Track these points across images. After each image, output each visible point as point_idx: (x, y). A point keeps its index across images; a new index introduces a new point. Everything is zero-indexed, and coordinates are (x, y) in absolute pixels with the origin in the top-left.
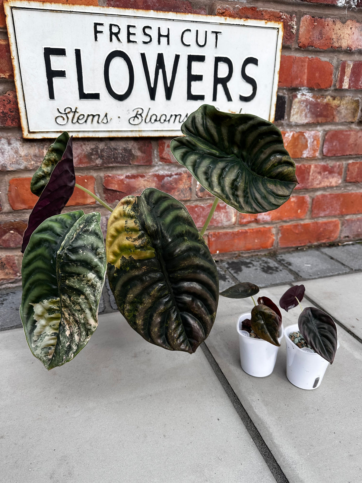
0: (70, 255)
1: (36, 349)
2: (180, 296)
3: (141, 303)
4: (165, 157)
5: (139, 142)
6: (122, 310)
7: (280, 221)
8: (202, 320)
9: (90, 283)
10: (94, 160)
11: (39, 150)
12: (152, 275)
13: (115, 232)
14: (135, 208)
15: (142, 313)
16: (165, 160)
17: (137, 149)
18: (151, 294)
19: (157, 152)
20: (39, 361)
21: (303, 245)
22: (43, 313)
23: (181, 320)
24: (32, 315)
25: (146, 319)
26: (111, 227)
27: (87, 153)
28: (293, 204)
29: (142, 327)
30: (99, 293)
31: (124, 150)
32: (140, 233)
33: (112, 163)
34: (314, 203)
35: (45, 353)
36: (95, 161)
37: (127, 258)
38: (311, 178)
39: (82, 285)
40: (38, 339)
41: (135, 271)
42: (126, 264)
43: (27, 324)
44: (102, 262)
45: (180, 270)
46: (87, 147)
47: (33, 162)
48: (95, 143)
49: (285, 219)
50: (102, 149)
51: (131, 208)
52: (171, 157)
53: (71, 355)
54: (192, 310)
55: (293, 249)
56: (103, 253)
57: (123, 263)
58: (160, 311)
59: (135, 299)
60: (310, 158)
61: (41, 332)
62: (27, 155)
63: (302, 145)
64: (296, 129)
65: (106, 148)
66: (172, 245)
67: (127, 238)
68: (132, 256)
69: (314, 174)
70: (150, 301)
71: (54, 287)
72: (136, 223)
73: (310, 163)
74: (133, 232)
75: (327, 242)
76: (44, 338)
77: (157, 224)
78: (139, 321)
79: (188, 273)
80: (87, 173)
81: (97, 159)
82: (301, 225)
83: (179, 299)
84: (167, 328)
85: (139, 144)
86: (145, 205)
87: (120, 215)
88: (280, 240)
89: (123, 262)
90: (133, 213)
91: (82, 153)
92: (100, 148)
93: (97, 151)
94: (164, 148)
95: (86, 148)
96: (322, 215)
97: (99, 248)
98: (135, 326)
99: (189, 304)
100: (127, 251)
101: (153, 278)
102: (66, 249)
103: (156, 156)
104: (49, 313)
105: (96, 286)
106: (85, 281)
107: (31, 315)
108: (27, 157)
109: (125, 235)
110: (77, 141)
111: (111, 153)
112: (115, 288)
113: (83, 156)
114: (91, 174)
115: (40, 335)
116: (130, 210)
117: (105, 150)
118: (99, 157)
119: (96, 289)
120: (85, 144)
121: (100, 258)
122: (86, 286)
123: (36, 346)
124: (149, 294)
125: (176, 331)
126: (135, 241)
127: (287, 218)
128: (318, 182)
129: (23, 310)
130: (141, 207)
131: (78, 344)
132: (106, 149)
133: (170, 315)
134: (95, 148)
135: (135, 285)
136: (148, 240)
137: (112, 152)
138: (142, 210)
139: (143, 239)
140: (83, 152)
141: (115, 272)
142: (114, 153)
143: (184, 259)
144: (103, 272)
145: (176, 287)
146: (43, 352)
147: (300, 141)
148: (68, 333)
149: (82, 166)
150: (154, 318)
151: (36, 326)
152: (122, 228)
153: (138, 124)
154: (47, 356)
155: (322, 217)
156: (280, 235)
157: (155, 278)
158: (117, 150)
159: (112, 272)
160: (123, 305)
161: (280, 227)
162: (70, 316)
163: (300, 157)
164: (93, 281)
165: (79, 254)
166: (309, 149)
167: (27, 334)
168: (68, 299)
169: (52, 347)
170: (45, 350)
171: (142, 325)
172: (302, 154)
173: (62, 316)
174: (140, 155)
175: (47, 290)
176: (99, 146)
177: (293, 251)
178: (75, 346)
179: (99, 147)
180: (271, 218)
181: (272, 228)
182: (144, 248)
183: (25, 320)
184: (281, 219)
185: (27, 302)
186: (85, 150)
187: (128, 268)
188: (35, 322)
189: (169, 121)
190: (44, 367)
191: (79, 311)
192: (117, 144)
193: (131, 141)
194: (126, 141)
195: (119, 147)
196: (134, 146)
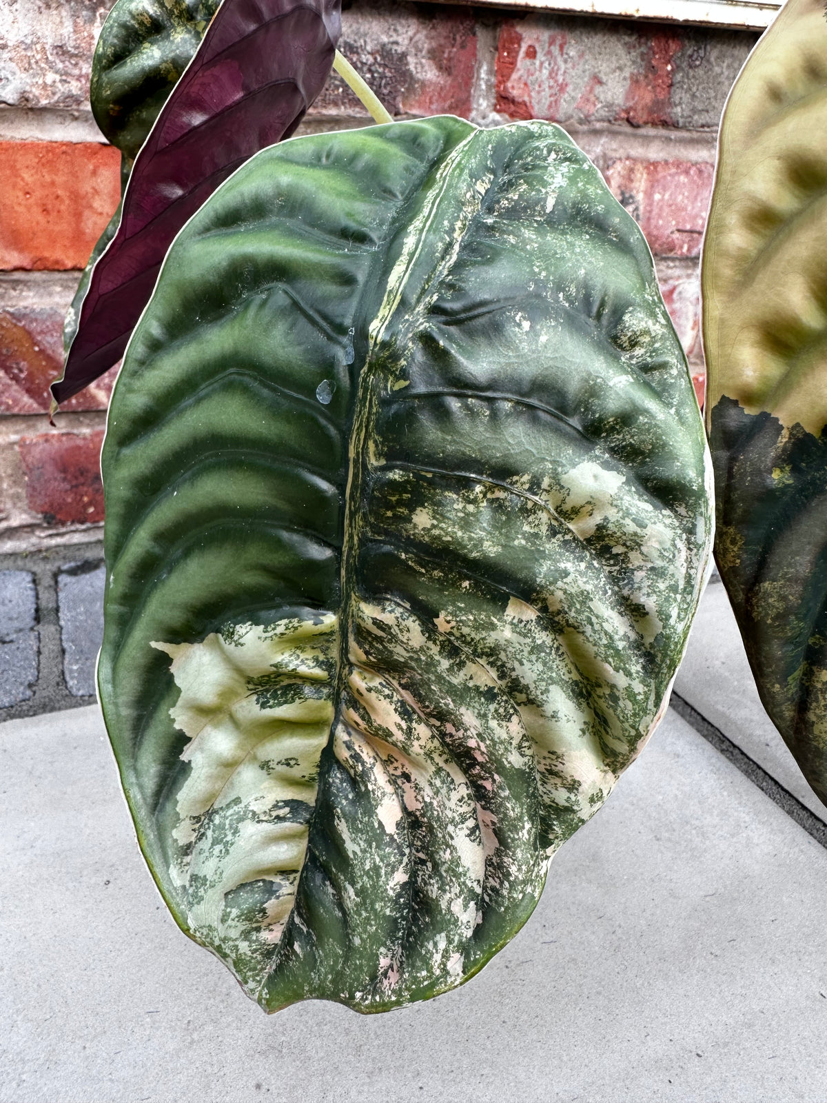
0: (453, 351)
1: (195, 895)
4: (515, 93)
5: (434, 28)
9: (582, 526)
11: (75, 24)
16: (512, 108)
17: (424, 52)
19: (490, 72)
20: (214, 959)
22: (227, 694)
24: (163, 707)
31: (383, 57)
33: (336, 104)
35: (248, 916)
39: (520, 542)
40: (200, 838)
43: (135, 757)
47: (51, 77)
52: (533, 94)
53: (446, 955)
61: (211, 797)
62: (28, 41)
71: (319, 553)
76: (236, 832)
85: (433, 33)
94: (515, 58)
97: (629, 303)
102: (420, 308)
103: (484, 87)
104: (261, 694)
105: (635, 546)
106: (544, 516)
107: (156, 707)
108: (29, 54)
115: (210, 814)
119: (639, 561)
121: (645, 370)
122: (552, 546)
123: (194, 878)
129: (114, 681)
131: (479, 890)
141: (778, 462)
146: (235, 912)
148: (389, 814)
151: (185, 768)
154: (258, 930)
158: (358, 53)
162: (410, 720)
164: (613, 515)
165: (509, 344)
167: (143, 813)
168: (414, 625)
169: (277, 879)
170: (248, 900)
173: (338, 712)
174: (434, 79)
175: (266, 569)
178: (466, 906)
183: (127, 735)
185: (138, 634)
188: (181, 740)
190: (237, 991)
191: (490, 695)
192: (359, 29)
193: (407, 19)
194: (390, 20)
195: (365, 42)
196: (417, 42)
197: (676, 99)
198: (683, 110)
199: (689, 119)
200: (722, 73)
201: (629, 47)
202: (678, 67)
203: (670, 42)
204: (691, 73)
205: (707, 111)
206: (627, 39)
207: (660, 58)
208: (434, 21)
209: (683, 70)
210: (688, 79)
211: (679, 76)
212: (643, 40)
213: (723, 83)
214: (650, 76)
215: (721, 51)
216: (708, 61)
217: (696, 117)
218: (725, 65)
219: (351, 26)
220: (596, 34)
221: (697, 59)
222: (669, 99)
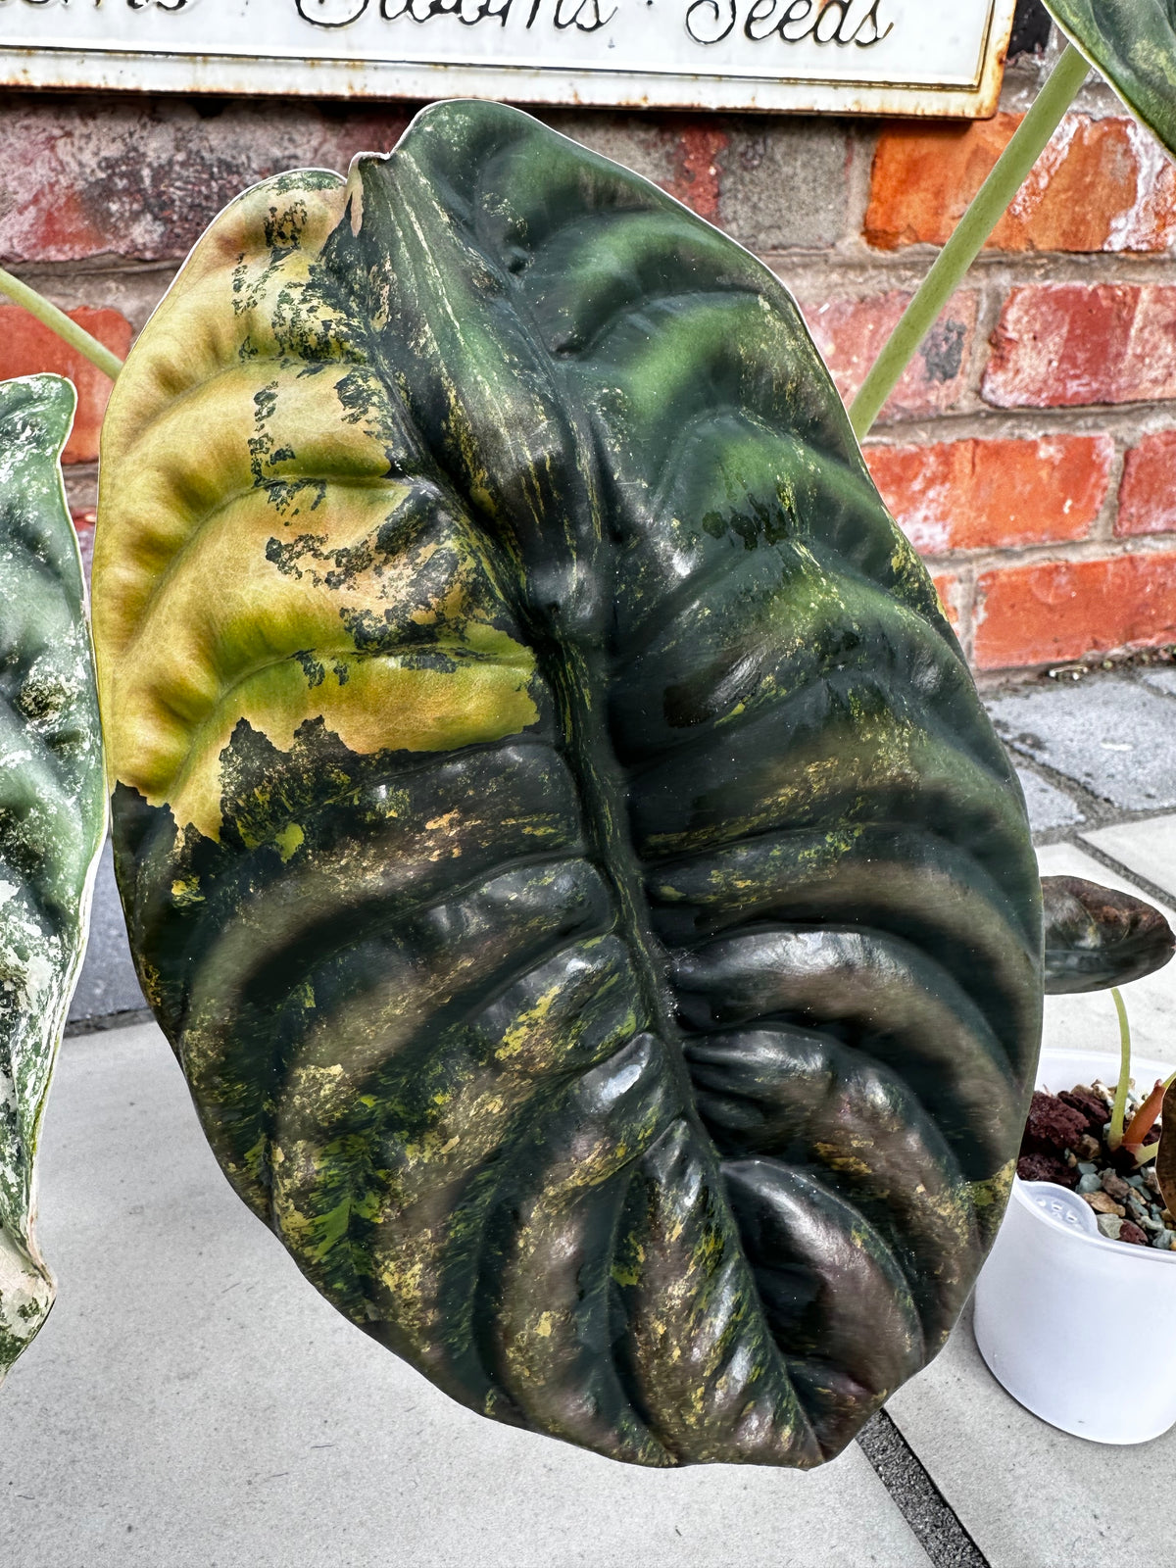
2: (732, 1046)
3: (420, 1125)
5: (348, 134)
6: (258, 1182)
7: (986, 550)
8: (903, 1225)
10: (121, 225)
12: (510, 889)
13: (166, 502)
14: (339, 271)
15: (427, 1211)
18: (501, 1054)
21: (1068, 658)
23: (731, 1229)
25: (459, 1247)
26: (130, 462)
27: (80, 185)
28: (1044, 474)
29: (431, 1317)
30: (37, 1047)
32: (399, 497)
34: (1132, 470)
36: (127, 227)
37: (283, 741)
38: (1132, 349)
41: (362, 854)
42: (274, 801)
44: (64, 775)
45: (757, 836)
46: (81, 149)
48: (121, 128)
49: (1005, 541)
50: (161, 166)
51: (307, 278)
54: (823, 1148)
55: (1025, 676)
56: (80, 698)
57: (245, 788)
58: (574, 1180)
59: (368, 1101)
60: (1139, 252)
63: (1114, 188)
64: (1095, 105)
65: (180, 157)
66: (698, 610)
67: (273, 555)
68: (329, 725)
69: (1146, 334)
70: (495, 1106)
72: (352, 398)
73: (1135, 278)
74: (332, 494)
75: (1165, 645)
77: (556, 412)
78: (402, 1270)
79: (823, 861)
80: (88, 295)
81: (136, 217)
82: (1069, 567)
83: (727, 1068)
84: (630, 1303)
85: (348, 142)
86: (436, 240)
87: (214, 350)
88: (978, 637)
89: (249, 782)
90: (326, 313)
91: (57, 182)
92: (151, 156)
93: (134, 177)
95: (73, 155)
96: (1158, 524)
97: (42, 649)
98: (370, 1307)
99: (804, 1109)
100: (273, 673)
101: (522, 913)
105: (20, 984)
109: (259, 521)
110: (27, 115)
111: (209, 186)
112: (184, 1006)
113: (62, 201)
114: (109, 300)
116: (296, 294)
117: (177, 168)
118: (147, 207)
119: (23, 1007)
120: (69, 134)
121: (53, 742)
124: (481, 1051)
125: (700, 1318)
126: (349, 572)
127: (1017, 538)
128: (1158, 372)
130: (404, 252)
132: (183, 164)
133: (653, 1198)
134: (125, 159)
135: (364, 987)
136: (470, 563)
137: (214, 184)
138: (411, 283)
139: (426, 552)
140: (64, 181)
141: (179, 872)
142: (221, 188)
143: (802, 742)
144: (70, 860)
145: (706, 974)
147: (1106, 167)
149: (62, 257)
150: (526, 1240)
152: (227, 457)
153: (341, 25)
155: (1154, 534)
156: (982, 615)
157: (536, 911)
158: (238, 173)
159: (154, 866)
160: (259, 1148)
161: (983, 577)
163: (1098, 247)
166: (1137, 208)
171: (428, 1303)
172: (1107, 232)
176: (142, 149)
177: (1026, 683)
179: (144, 155)
180: (952, 536)
181: (952, 581)
182: (443, 646)
184: (992, 544)
186: (74, 167)
187: (294, 837)
189: (504, 13)
192: (236, 141)
193: (306, 125)
194: (282, 127)
195: (248, 158)
196: (324, 155)
197: (728, 212)
198: (740, 228)
199: (752, 240)
200: (795, 174)
201: (647, 147)
202: (725, 169)
203: (710, 137)
204: (747, 177)
205: (779, 228)
206: (642, 135)
207: (697, 159)
208: (348, 126)
209: (733, 173)
210: (743, 184)
211: (728, 182)
212: (667, 136)
213: (799, 188)
214: (685, 184)
215: (790, 146)
216: (772, 160)
217: (762, 236)
218: (799, 163)
219: (225, 138)
220: (594, 130)
221: (753, 158)
222: (718, 213)
